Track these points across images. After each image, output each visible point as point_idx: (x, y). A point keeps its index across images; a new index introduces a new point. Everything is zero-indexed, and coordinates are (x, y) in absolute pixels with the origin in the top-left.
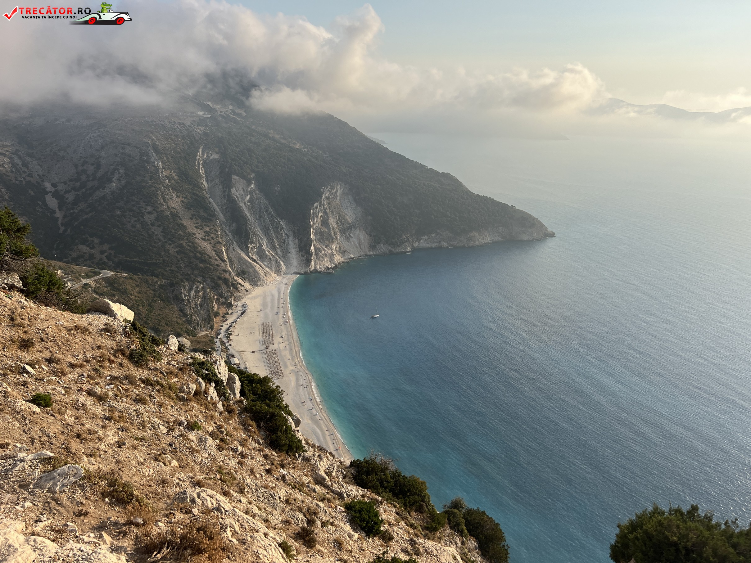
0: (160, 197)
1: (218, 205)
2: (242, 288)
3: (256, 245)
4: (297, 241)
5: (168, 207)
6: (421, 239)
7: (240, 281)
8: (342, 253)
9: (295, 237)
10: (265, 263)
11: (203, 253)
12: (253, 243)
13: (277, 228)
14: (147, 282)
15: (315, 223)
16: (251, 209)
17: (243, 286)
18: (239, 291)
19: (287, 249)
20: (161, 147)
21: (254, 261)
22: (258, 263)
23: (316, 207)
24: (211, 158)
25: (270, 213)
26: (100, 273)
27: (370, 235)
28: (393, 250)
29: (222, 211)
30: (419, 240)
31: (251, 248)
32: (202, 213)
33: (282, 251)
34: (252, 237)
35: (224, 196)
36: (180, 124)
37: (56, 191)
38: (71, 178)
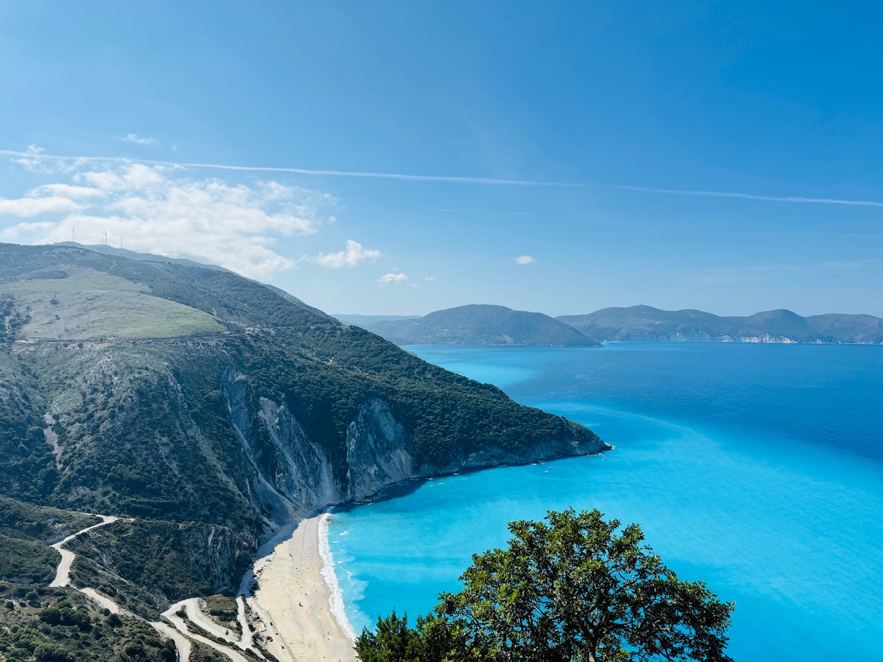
0: (178, 425)
1: (242, 431)
2: (268, 528)
3: (284, 474)
4: (331, 466)
5: (187, 437)
6: (468, 458)
7: (266, 520)
8: (381, 478)
9: (328, 462)
10: (296, 495)
11: (224, 488)
12: (282, 472)
13: (310, 451)
15: (352, 445)
16: (280, 433)
17: (268, 525)
18: (263, 532)
19: (320, 478)
20: (181, 370)
21: (283, 493)
22: (286, 497)
23: (353, 426)
24: (237, 379)
25: (301, 436)
26: (101, 520)
27: (412, 455)
28: (439, 471)
29: (246, 437)
30: (466, 458)
31: (279, 479)
32: (226, 441)
33: (314, 480)
34: (280, 465)
35: (250, 420)
36: (204, 345)
37: (58, 423)
38: (76, 408)
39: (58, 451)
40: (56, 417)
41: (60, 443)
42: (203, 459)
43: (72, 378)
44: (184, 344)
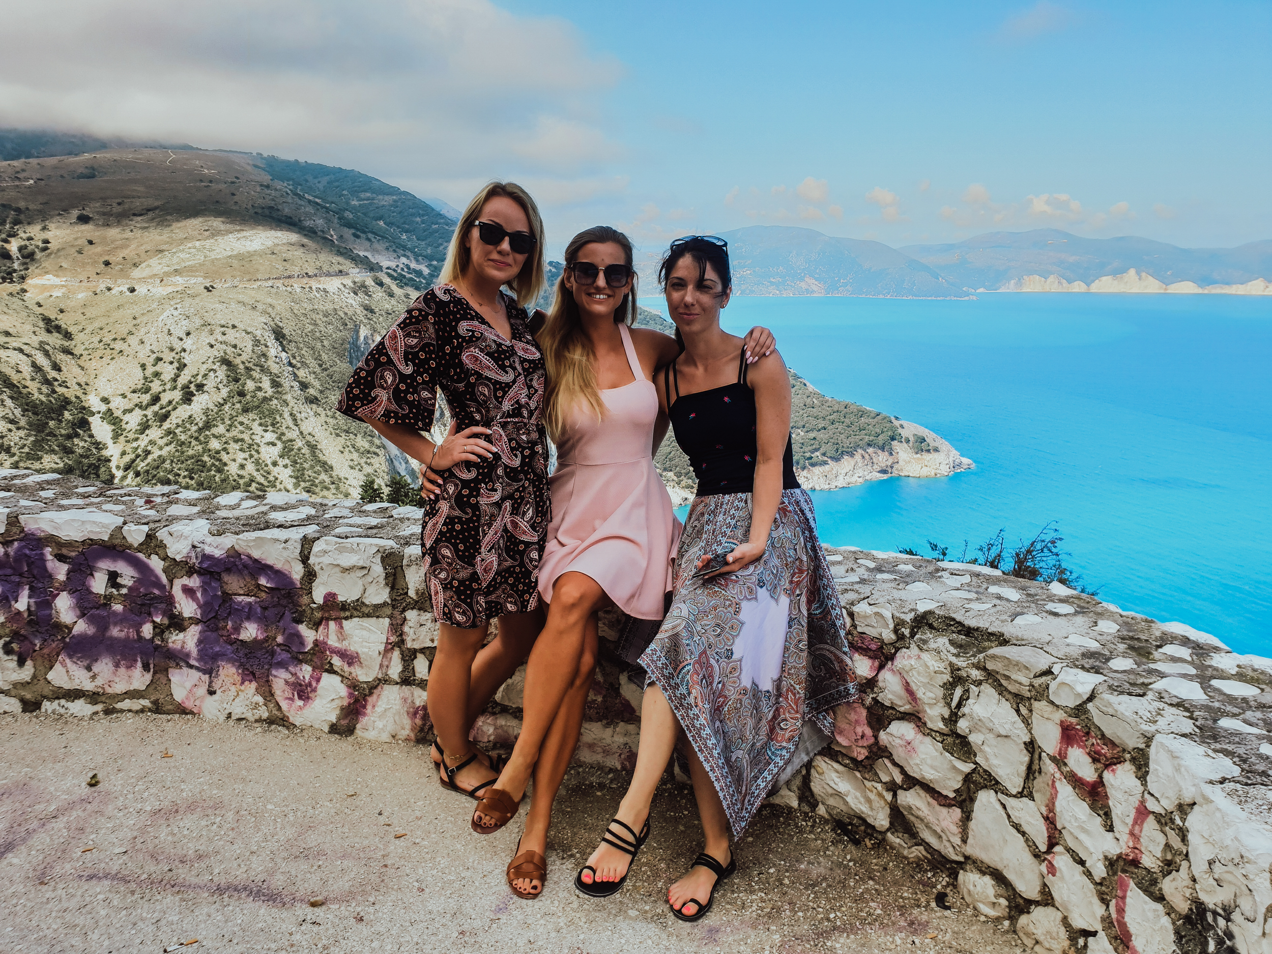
0: (286, 415)
5: (301, 433)
20: (287, 331)
36: (318, 290)
37: (109, 410)
38: (134, 387)
39: (113, 451)
40: (105, 400)
41: (115, 438)
42: (327, 467)
43: (123, 340)
44: (289, 289)
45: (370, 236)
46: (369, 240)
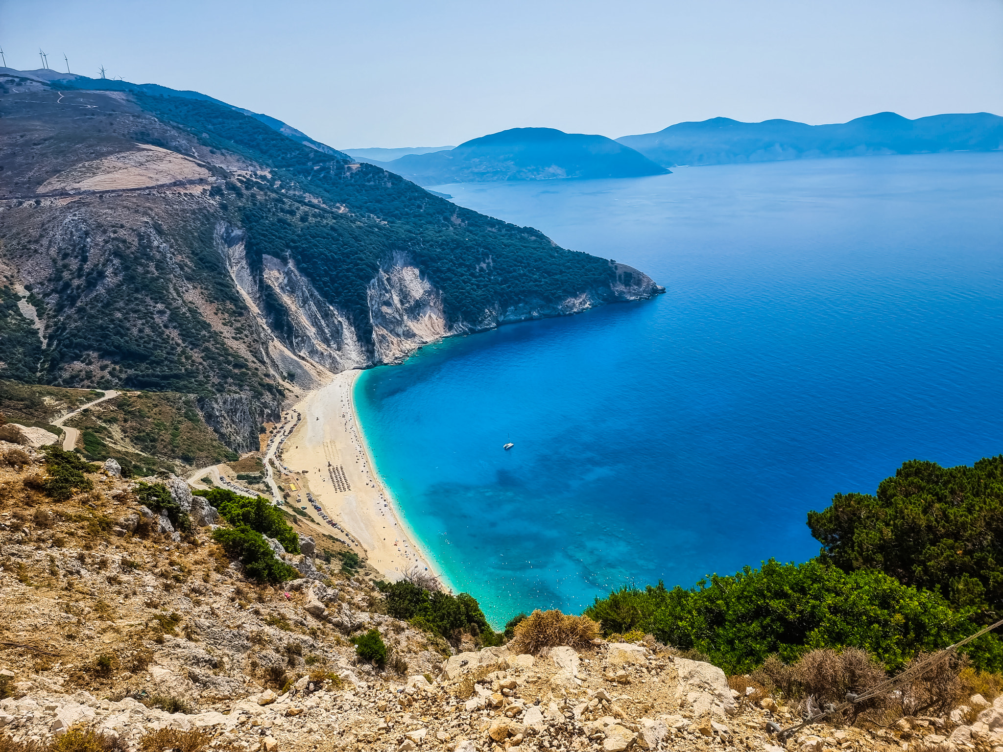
0: (172, 290)
1: (248, 294)
2: (291, 394)
3: (303, 339)
4: (353, 329)
5: (184, 302)
6: (507, 311)
7: (288, 386)
9: (350, 324)
10: (317, 360)
11: (236, 356)
12: (299, 336)
13: (326, 315)
14: (168, 399)
15: (373, 304)
16: (292, 294)
17: (292, 391)
18: (287, 398)
19: (342, 340)
20: (165, 227)
21: (303, 359)
22: (308, 362)
23: (374, 285)
24: (233, 235)
25: (316, 297)
26: (103, 395)
27: (444, 313)
28: (474, 328)
29: (254, 300)
30: (504, 312)
31: (297, 343)
32: (230, 306)
33: (336, 343)
34: (297, 331)
35: (255, 281)
36: (185, 194)
37: (32, 295)
38: (48, 276)
39: (39, 325)
40: (28, 288)
41: (40, 316)
42: (206, 326)
43: (37, 242)
44: (163, 195)
45: (224, 151)
46: (223, 154)
